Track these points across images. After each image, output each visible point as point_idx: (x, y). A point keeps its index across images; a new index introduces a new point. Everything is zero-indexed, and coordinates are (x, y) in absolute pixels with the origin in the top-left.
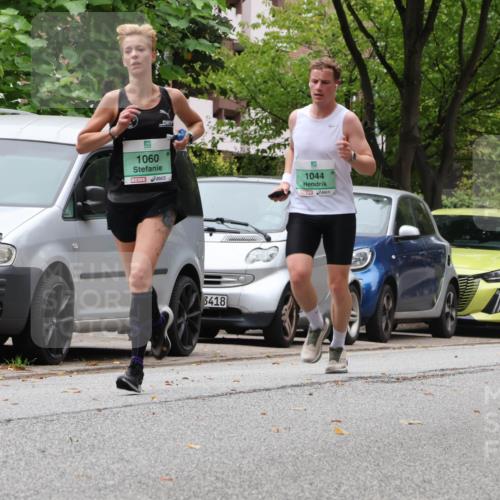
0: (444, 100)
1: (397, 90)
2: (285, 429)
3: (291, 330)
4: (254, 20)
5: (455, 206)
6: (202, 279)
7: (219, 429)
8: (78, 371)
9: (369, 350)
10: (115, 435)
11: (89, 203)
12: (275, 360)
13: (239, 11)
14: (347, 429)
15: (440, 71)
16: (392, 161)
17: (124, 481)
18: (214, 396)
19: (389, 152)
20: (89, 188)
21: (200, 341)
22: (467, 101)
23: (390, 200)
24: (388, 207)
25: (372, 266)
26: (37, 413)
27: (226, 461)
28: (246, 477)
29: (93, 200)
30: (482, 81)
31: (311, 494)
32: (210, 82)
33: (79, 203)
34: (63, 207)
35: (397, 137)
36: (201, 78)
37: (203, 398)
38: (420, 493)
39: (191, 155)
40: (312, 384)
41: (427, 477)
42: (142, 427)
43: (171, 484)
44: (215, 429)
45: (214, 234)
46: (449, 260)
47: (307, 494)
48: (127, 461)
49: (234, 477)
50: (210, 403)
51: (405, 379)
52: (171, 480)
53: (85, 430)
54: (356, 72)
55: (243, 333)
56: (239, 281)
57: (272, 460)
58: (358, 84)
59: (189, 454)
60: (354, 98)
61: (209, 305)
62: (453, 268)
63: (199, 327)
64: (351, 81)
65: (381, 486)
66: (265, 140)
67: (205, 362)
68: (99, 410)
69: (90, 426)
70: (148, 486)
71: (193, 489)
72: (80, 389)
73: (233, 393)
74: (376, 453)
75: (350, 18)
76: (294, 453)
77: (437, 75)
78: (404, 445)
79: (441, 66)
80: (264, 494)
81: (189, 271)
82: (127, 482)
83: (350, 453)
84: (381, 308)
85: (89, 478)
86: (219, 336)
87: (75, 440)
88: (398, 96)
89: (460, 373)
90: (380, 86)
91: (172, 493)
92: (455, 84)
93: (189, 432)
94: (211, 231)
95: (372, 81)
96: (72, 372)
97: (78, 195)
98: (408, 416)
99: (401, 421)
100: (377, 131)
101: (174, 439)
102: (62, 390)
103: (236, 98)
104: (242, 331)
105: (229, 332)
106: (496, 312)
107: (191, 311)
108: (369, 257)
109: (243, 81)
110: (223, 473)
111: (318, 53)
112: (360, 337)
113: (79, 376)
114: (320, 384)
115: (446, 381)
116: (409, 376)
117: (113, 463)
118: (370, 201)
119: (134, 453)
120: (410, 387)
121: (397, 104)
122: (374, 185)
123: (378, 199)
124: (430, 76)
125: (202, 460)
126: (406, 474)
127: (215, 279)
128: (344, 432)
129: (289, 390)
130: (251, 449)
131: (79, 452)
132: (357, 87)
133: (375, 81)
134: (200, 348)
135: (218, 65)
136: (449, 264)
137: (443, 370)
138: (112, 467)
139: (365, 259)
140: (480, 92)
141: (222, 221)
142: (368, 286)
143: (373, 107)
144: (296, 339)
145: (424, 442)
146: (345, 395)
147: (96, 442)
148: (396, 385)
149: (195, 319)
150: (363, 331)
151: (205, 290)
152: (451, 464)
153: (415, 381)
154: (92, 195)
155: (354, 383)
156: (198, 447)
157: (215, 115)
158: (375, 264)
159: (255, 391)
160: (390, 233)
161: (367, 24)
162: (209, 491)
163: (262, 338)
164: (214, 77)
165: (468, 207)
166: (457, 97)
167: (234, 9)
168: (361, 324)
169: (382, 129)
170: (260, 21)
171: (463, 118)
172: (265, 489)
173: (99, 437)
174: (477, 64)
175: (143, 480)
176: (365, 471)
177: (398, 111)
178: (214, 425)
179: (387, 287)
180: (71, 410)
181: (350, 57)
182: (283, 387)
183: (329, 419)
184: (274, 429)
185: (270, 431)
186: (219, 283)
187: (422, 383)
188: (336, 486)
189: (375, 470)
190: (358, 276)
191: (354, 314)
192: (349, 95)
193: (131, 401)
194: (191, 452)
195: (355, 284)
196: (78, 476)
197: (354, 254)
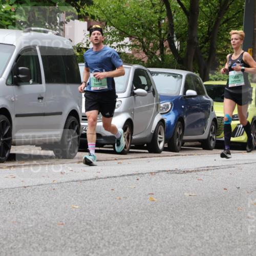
0: (211, 23)
1: (186, 17)
2: (124, 197)
3: (128, 145)
5: (216, 80)
6: (81, 118)
7: (88, 197)
8: (14, 166)
9: (169, 156)
10: (33, 201)
11: (21, 76)
12: (119, 161)
14: (156, 198)
15: (209, 7)
16: (183, 55)
17: (38, 225)
18: (86, 180)
19: (181, 51)
20: (20, 68)
21: (79, 151)
22: (224, 23)
23: (181, 76)
24: (180, 80)
25: (171, 112)
27: (92, 215)
28: (103, 223)
29: (22, 75)
30: (231, 13)
31: (136, 232)
32: (86, 12)
33: (15, 76)
34: (6, 78)
35: (186, 42)
36: (81, 9)
37: (81, 181)
38: (195, 232)
40: (139, 174)
41: (198, 224)
42: (48, 196)
43: (62, 226)
44: (86, 198)
46: (212, 108)
47: (135, 232)
48: (40, 214)
49: (96, 223)
50: (85, 184)
51: (188, 172)
52: (62, 224)
53: (17, 197)
54: (164, 7)
55: (102, 147)
57: (117, 214)
58: (165, 13)
59: (72, 211)
60: (163, 21)
61: (84, 132)
62: (214, 113)
63: (79, 143)
64: (162, 12)
65: (174, 228)
66: (115, 43)
68: (25, 187)
69: (20, 195)
70: (50, 227)
71: (75, 229)
72: (15, 176)
73: (96, 178)
74: (172, 211)
76: (128, 211)
77: (208, 9)
78: (187, 207)
79: (210, 4)
80: (112, 232)
81: (74, 113)
82: (39, 225)
83: (158, 211)
84: (176, 134)
85: (19, 223)
87: (12, 203)
88: (186, 20)
89: (217, 169)
90: (177, 14)
91: (63, 231)
92: (217, 14)
93: (73, 199)
95: (172, 12)
96: (10, 167)
97: (14, 72)
98: (189, 192)
99: (185, 194)
100: (175, 39)
101: (65, 203)
102: (6, 176)
103: (100, 20)
106: (237, 136)
107: (74, 135)
108: (170, 106)
109: (103, 11)
110: (90, 221)
112: (165, 149)
113: (15, 169)
114: (143, 174)
115: (210, 172)
116: (190, 170)
117: (32, 215)
118: (171, 77)
119: (43, 210)
120: (190, 176)
121: (186, 24)
122: (173, 68)
123: (175, 76)
124: (204, 10)
125: (79, 214)
126: (187, 222)
128: (155, 199)
129: (126, 177)
130: (106, 208)
131: (14, 209)
132: (164, 15)
133: (174, 12)
134: (79, 154)
136: (212, 111)
137: (208, 167)
138: (32, 217)
139: (168, 107)
140: (230, 19)
142: (169, 122)
143: (173, 26)
144: (130, 150)
145: (197, 205)
146: (155, 180)
147: (23, 204)
148: (183, 174)
149: (77, 139)
150: (166, 146)
151: (82, 124)
152: (211, 217)
153: (193, 173)
154: (22, 72)
155: (160, 174)
156: (77, 207)
157: (88, 30)
158: (173, 110)
159: (108, 177)
160: (181, 94)
162: (83, 230)
163: (112, 149)
164: (88, 9)
165: (223, 80)
166: (217, 21)
168: (165, 143)
169: (178, 38)
171: (221, 32)
172: (113, 229)
173: (25, 202)
174: (229, 3)
175: (48, 224)
176: (165, 220)
177: (187, 28)
178: (86, 196)
179: (179, 123)
180: (10, 187)
182: (123, 176)
183: (147, 193)
184: (118, 198)
185: (116, 198)
187: (197, 174)
188: (150, 228)
189: (171, 220)
190: (164, 117)
191: (161, 137)
192: (160, 19)
193: (42, 182)
194: (74, 210)
195: (162, 121)
196: (13, 222)
197: (162, 105)
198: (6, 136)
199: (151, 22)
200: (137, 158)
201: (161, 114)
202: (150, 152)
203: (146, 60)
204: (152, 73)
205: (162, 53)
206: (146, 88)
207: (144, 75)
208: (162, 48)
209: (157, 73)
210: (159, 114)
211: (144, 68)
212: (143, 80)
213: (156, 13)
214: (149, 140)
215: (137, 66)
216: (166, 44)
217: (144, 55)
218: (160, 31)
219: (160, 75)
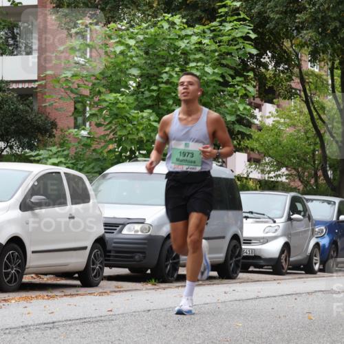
2: (284, 316)
3: (286, 267)
4: (268, 114)
6: (242, 241)
7: (251, 316)
12: (279, 281)
13: (260, 111)
14: (314, 317)
16: (336, 183)
17: (204, 341)
18: (248, 299)
19: (334, 179)
21: (241, 272)
23: (335, 203)
24: (334, 206)
25: (326, 235)
26: (162, 307)
27: (254, 332)
28: (265, 340)
32: (246, 145)
35: (338, 172)
36: (242, 143)
37: (243, 300)
39: (236, 180)
40: (297, 294)
44: (249, 316)
45: (248, 219)
48: (206, 332)
49: (258, 340)
50: (246, 303)
52: (227, 341)
54: (318, 140)
56: (260, 242)
57: (277, 332)
58: (318, 145)
60: (317, 152)
61: (245, 254)
63: (240, 265)
64: (315, 144)
66: (273, 173)
67: (244, 282)
73: (258, 298)
74: (329, 329)
75: (315, 114)
76: (288, 328)
81: (236, 237)
82: (206, 342)
83: (316, 329)
84: (330, 256)
86: (251, 269)
87: (181, 320)
94: (247, 217)
96: (179, 287)
100: (328, 168)
101: (229, 321)
102: (174, 295)
103: (258, 152)
104: (261, 267)
105: (255, 267)
107: (237, 257)
108: (324, 231)
109: (262, 144)
110: (253, 338)
111: (299, 131)
112: (320, 270)
114: (300, 294)
117: (200, 332)
118: (326, 204)
119: (209, 328)
122: (327, 195)
123: (329, 202)
125: (242, 332)
127: (248, 241)
128: (312, 318)
129: (285, 297)
130: (267, 326)
131: (183, 326)
132: (318, 147)
134: (241, 275)
135: (249, 137)
138: (199, 334)
139: (322, 232)
141: (252, 213)
142: (324, 245)
143: (326, 157)
144: (288, 271)
146: (313, 300)
149: (239, 261)
150: (321, 267)
151: (244, 247)
155: (317, 294)
156: (240, 325)
157: (248, 161)
159: (268, 297)
160: (335, 219)
161: (323, 116)
163: (271, 270)
167: (257, 110)
168: (320, 264)
169: (330, 167)
170: (270, 115)
175: (214, 341)
176: (323, 338)
178: (248, 314)
179: (334, 246)
181: (314, 132)
182: (282, 295)
183: (305, 311)
184: (278, 316)
185: (276, 317)
186: (250, 243)
189: (328, 338)
190: (319, 240)
191: (317, 259)
192: (314, 151)
193: (208, 301)
194: (237, 327)
195: (317, 244)
196: (183, 339)
197: (317, 229)
198: (174, 259)
199: (306, 153)
200: (295, 278)
201: (317, 237)
202: (307, 273)
203: (301, 188)
204: (308, 200)
205: (316, 181)
206: (302, 213)
207: (300, 202)
208: (316, 177)
209: (312, 200)
210: (314, 238)
211: (300, 195)
212: (300, 207)
213: (310, 145)
214: (306, 262)
215: (293, 194)
216: (320, 173)
217: (300, 184)
218: (314, 162)
219: (314, 202)
